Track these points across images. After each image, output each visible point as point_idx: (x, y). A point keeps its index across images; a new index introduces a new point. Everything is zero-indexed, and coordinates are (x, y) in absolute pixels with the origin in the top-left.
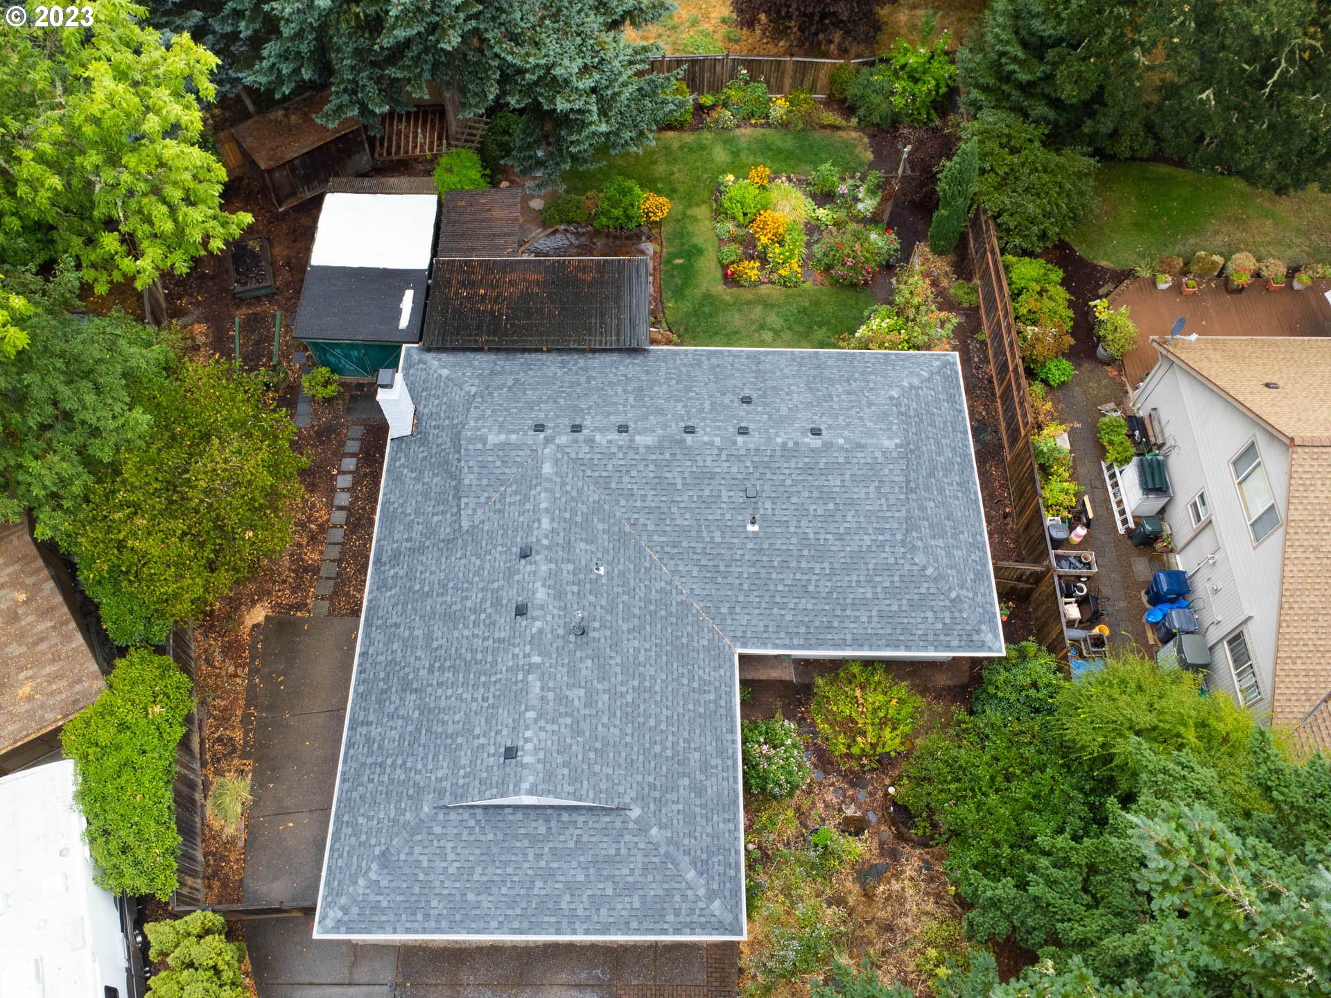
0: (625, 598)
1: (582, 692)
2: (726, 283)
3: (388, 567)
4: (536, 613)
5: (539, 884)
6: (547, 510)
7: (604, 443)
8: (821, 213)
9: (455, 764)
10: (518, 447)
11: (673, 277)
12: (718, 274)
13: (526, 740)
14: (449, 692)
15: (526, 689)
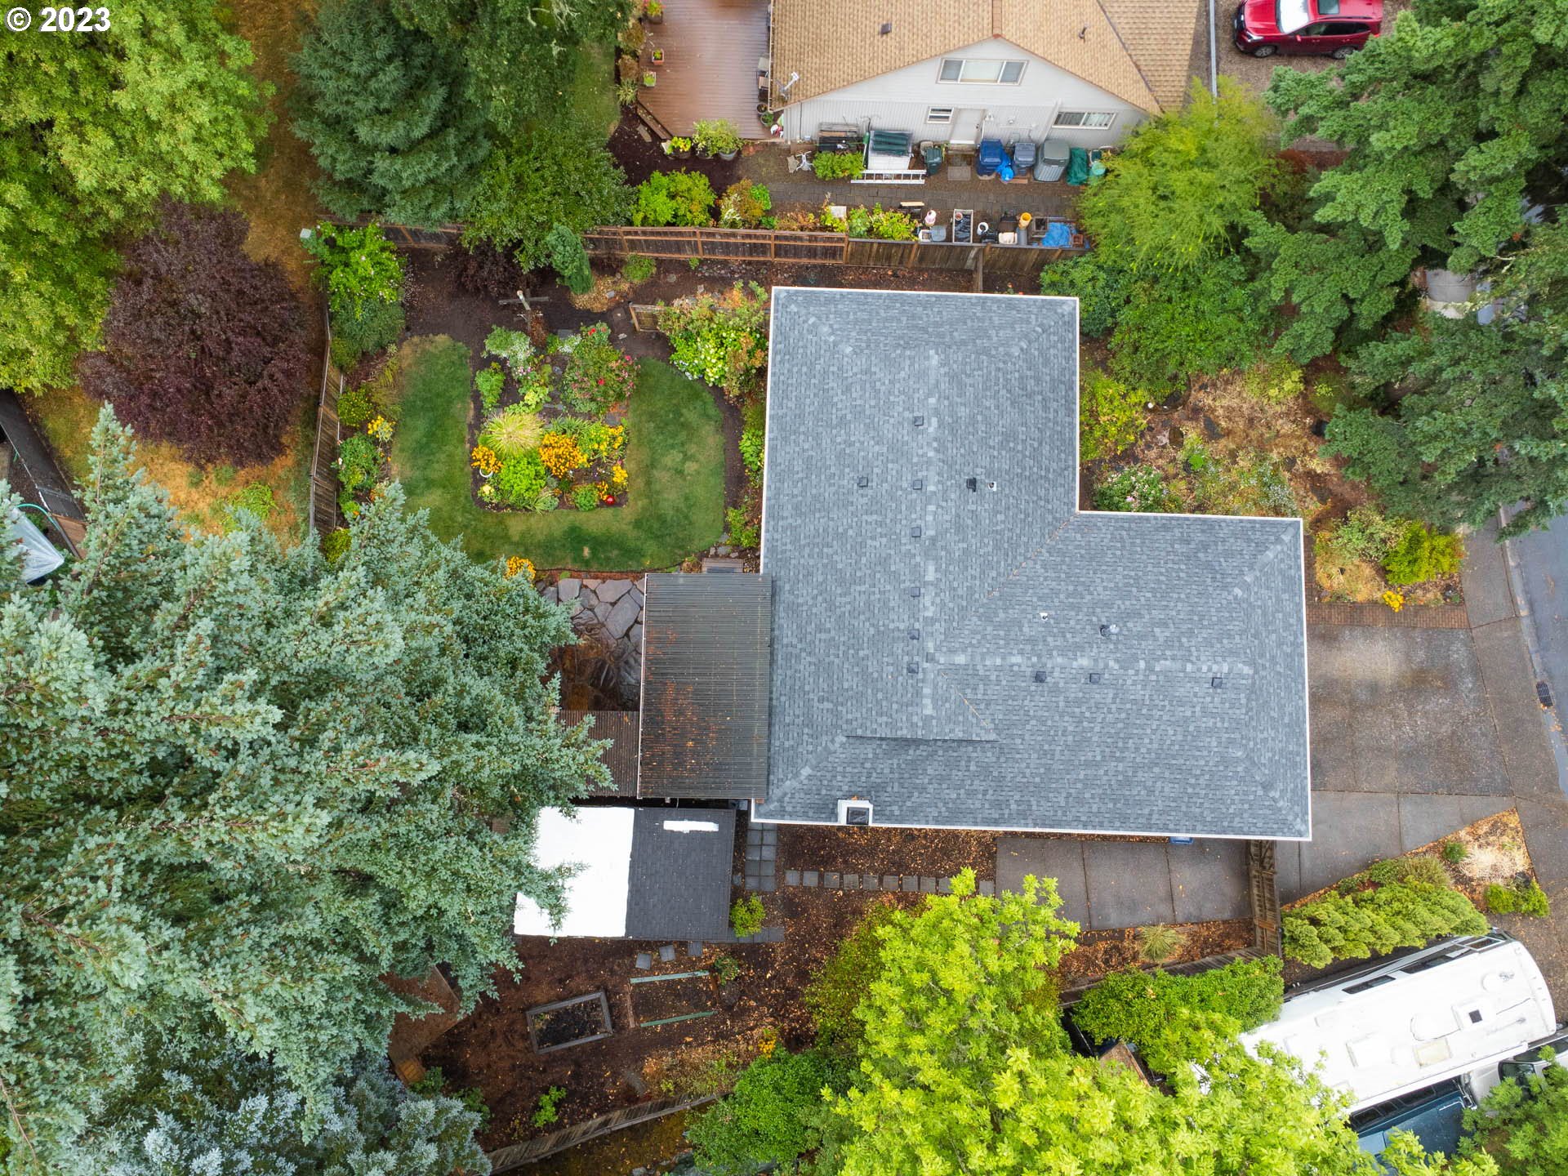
0: (1062, 596)
1: (1157, 630)
2: (620, 505)
3: (1007, 812)
4: (1101, 665)
5: (1278, 668)
6: (1003, 659)
7: (932, 609)
8: (531, 397)
9: (1210, 731)
10: (935, 687)
11: (608, 559)
12: (608, 512)
13: (1210, 669)
14: (1147, 741)
15: (1165, 673)
